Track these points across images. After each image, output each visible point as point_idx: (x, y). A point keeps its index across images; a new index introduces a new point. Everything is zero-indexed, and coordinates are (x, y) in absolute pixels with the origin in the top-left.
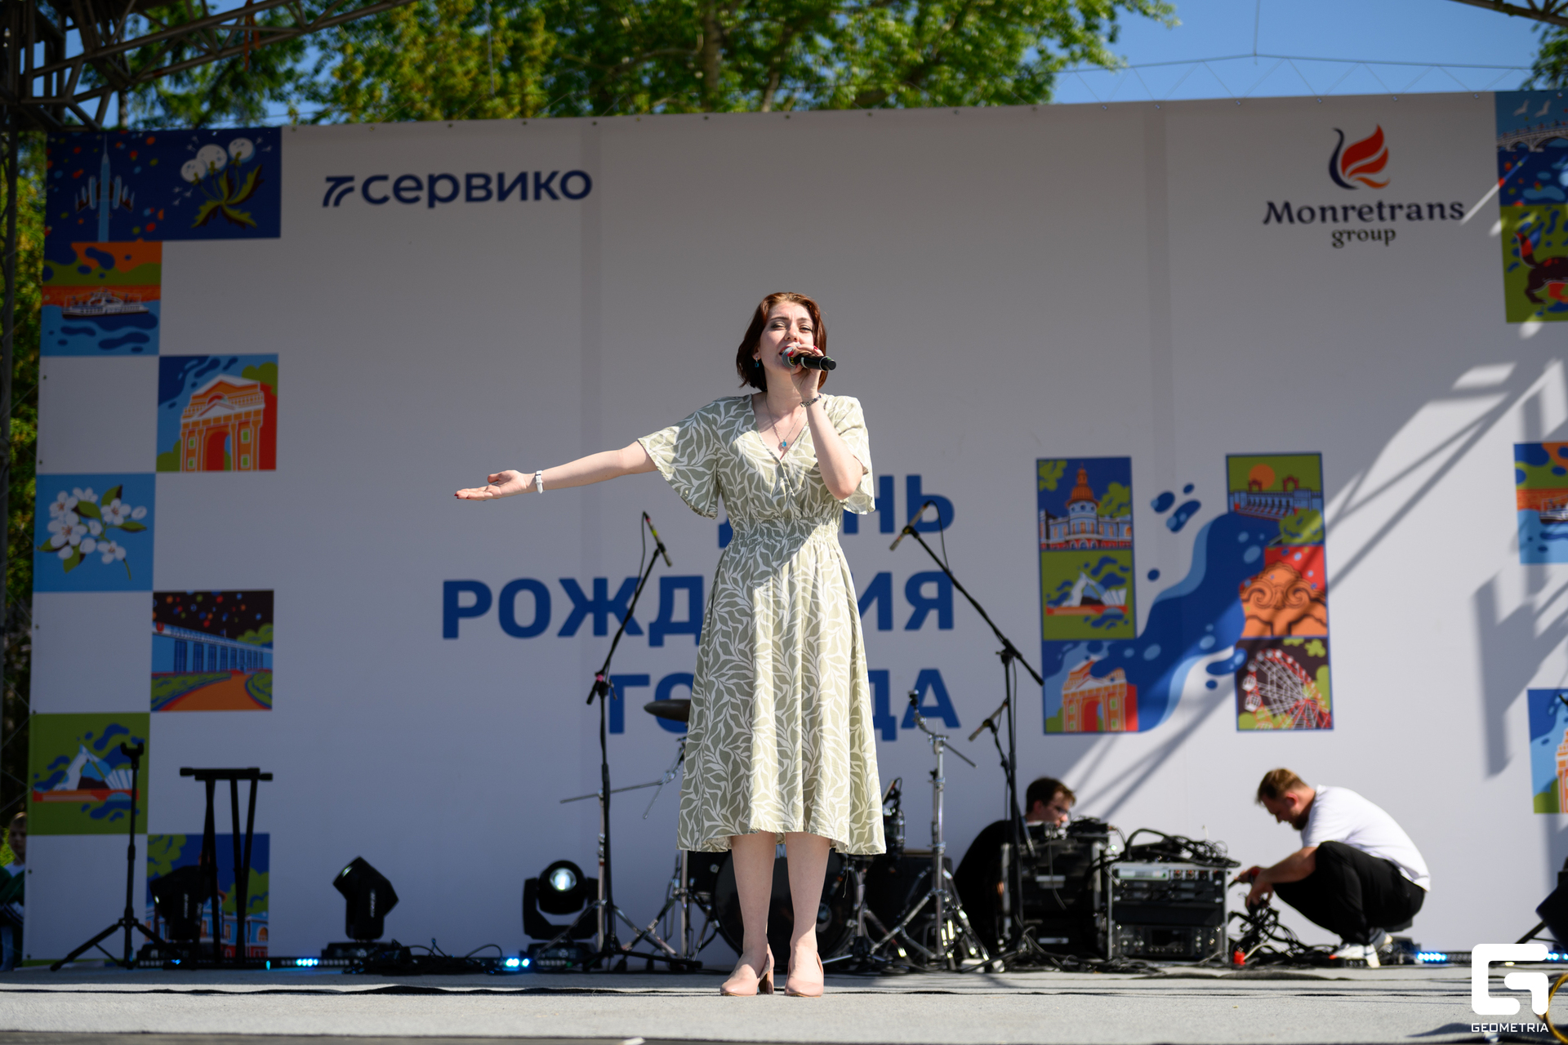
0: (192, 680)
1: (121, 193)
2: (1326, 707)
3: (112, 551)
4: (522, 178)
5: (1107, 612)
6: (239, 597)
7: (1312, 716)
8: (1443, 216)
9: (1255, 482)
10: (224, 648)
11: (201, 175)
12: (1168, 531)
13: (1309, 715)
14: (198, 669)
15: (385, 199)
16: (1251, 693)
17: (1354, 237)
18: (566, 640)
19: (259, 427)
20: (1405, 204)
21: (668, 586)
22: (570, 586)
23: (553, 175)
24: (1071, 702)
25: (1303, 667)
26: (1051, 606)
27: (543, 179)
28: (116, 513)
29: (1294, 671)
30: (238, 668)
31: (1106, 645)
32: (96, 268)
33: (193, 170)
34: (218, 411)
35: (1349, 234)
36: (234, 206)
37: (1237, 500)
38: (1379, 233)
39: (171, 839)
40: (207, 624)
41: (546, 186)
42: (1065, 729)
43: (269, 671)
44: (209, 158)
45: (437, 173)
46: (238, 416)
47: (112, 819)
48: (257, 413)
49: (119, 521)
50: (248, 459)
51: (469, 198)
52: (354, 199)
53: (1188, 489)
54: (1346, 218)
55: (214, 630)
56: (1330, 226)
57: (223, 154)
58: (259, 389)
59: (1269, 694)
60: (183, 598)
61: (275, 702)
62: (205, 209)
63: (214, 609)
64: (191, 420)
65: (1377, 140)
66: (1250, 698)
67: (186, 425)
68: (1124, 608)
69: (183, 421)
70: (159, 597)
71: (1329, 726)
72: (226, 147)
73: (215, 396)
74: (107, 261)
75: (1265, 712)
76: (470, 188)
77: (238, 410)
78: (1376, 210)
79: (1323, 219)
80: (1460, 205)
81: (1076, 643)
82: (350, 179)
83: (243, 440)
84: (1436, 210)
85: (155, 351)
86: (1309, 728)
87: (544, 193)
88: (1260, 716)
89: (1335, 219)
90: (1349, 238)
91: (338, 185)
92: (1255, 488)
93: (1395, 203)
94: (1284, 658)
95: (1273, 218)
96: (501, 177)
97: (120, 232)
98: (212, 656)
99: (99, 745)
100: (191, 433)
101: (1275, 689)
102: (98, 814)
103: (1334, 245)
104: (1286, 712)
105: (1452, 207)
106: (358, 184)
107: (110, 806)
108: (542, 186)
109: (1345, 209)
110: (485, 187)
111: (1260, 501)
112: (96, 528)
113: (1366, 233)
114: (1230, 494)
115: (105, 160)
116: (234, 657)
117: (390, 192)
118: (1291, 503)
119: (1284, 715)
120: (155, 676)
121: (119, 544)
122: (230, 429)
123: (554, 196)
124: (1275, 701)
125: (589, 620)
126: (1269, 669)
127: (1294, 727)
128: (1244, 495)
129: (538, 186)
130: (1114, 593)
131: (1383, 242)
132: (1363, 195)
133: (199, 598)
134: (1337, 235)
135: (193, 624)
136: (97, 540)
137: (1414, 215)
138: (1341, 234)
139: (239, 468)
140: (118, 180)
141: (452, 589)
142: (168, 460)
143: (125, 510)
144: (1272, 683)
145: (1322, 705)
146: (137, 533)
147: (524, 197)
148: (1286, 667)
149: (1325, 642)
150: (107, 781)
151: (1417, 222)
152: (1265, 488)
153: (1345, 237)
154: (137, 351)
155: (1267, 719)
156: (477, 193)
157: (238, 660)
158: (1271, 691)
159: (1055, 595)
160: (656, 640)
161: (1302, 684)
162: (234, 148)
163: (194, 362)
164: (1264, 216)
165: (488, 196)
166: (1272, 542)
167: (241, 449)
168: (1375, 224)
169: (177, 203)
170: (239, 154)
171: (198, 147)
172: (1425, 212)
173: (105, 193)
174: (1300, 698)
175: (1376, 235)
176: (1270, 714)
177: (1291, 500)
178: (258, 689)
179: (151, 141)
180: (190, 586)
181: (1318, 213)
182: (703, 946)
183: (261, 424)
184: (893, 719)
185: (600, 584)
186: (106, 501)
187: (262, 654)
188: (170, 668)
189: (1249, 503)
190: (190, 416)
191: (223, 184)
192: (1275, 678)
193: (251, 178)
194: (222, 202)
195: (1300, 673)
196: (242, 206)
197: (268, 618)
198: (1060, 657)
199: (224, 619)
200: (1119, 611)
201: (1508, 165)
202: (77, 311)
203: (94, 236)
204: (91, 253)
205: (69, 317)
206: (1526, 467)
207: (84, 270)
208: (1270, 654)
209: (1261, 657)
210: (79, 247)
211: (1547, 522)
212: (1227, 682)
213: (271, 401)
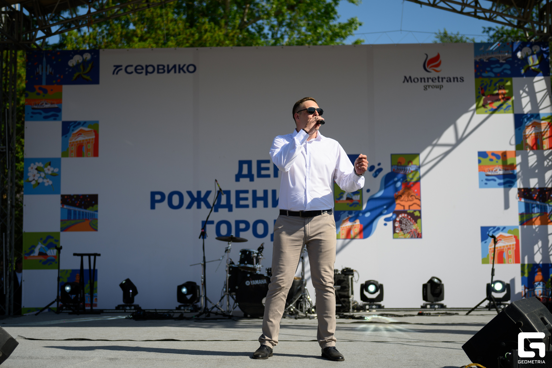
0: (73, 222)
1: (50, 70)
2: (420, 231)
3: (48, 182)
4: (175, 66)
5: (354, 202)
6: (87, 196)
7: (416, 234)
8: (457, 81)
9: (399, 162)
10: (83, 212)
11: (75, 64)
12: (373, 178)
13: (415, 233)
14: (75, 219)
15: (132, 73)
16: (397, 227)
17: (430, 87)
18: (188, 210)
19: (93, 144)
20: (446, 77)
21: (220, 193)
22: (190, 193)
23: (184, 65)
24: (343, 229)
25: (413, 219)
26: (337, 200)
27: (181, 66)
28: (49, 170)
29: (411, 220)
30: (87, 218)
31: (354, 212)
32: (42, 93)
33: (72, 63)
34: (80, 138)
35: (429, 86)
36: (85, 74)
37: (394, 168)
38: (438, 86)
39: (67, 271)
40: (77, 205)
41: (182, 69)
42: (341, 238)
43: (97, 219)
44: (77, 59)
45: (148, 64)
46: (86, 140)
47: (49, 265)
48: (92, 139)
49: (50, 172)
50: (90, 153)
51: (158, 72)
52: (122, 72)
53: (379, 164)
54: (428, 81)
55: (80, 206)
56: (423, 84)
57: (81, 58)
58: (93, 132)
59: (403, 228)
60: (70, 197)
61: (99, 229)
62: (76, 75)
63: (80, 200)
64: (72, 141)
65: (438, 57)
66: (397, 229)
67: (70, 143)
68: (359, 201)
69: (69, 141)
70: (63, 196)
71: (421, 237)
72: (82, 56)
73: (79, 134)
74: (45, 91)
75: (402, 233)
76: (158, 69)
77: (87, 138)
78: (437, 79)
79: (421, 81)
80: (463, 78)
81: (344, 212)
82: (121, 66)
83: (88, 148)
84: (455, 79)
85: (60, 119)
86: (415, 238)
87: (181, 71)
88: (400, 234)
89: (425, 81)
90: (429, 87)
91: (117, 68)
92: (399, 164)
93: (443, 77)
94: (408, 216)
95: (406, 81)
97: (49, 82)
98: (79, 214)
99: (44, 242)
100: (72, 145)
101: (405, 226)
102: (44, 263)
103: (424, 90)
104: (408, 233)
105: (460, 78)
106: (123, 68)
107: (48, 261)
108: (181, 69)
109: (428, 79)
110: (163, 69)
111: (401, 168)
112: (43, 175)
113: (434, 86)
114: (392, 166)
115: (44, 59)
116: (86, 215)
117: (133, 70)
118: (410, 169)
119: (407, 234)
120: (62, 221)
121: (50, 180)
122: (84, 144)
123: (184, 72)
124: (405, 230)
125: (195, 204)
126: (403, 220)
127: (410, 237)
128: (396, 167)
130: (356, 196)
131: (439, 89)
132: (433, 74)
133: (75, 197)
134: (425, 87)
135: (73, 204)
136: (43, 178)
137: (449, 81)
138: (426, 86)
139: (87, 156)
140: (49, 66)
141: (153, 194)
142: (65, 154)
143: (52, 169)
144: (404, 224)
145: (419, 231)
146: (56, 177)
147: (175, 72)
148: (408, 219)
149: (420, 212)
150: (47, 253)
151: (450, 83)
152: (403, 164)
153: (428, 87)
154: (55, 119)
155: (402, 235)
156: (161, 71)
157: (87, 216)
158: (403, 226)
159: (338, 197)
160: (216, 211)
161: (413, 224)
162: (85, 56)
163: (73, 123)
164: (403, 80)
165: (164, 72)
166: (405, 181)
167: (88, 150)
168: (437, 83)
169: (67, 73)
170: (86, 58)
171: (73, 55)
172: (452, 80)
173: (44, 69)
174: (412, 228)
175: (437, 87)
176: (403, 233)
177: (410, 168)
178: (94, 225)
179: (58, 53)
180: (72, 193)
181: (420, 80)
183: (94, 142)
185: (199, 193)
186: (45, 166)
187: (95, 214)
188: (66, 218)
189: (397, 169)
190: (72, 140)
191: (81, 67)
192: (405, 222)
193: (90, 65)
194: (81, 73)
195: (412, 221)
196: (87, 74)
197: (96, 203)
198: (339, 216)
199: (83, 203)
200: (357, 202)
201: (477, 66)
202: (36, 107)
203: (41, 83)
204: (40, 89)
205: (34, 109)
206: (481, 159)
207: (38, 94)
208: (403, 215)
209: (400, 216)
210: (37, 87)
211: (487, 175)
212: (390, 224)
213: (97, 136)
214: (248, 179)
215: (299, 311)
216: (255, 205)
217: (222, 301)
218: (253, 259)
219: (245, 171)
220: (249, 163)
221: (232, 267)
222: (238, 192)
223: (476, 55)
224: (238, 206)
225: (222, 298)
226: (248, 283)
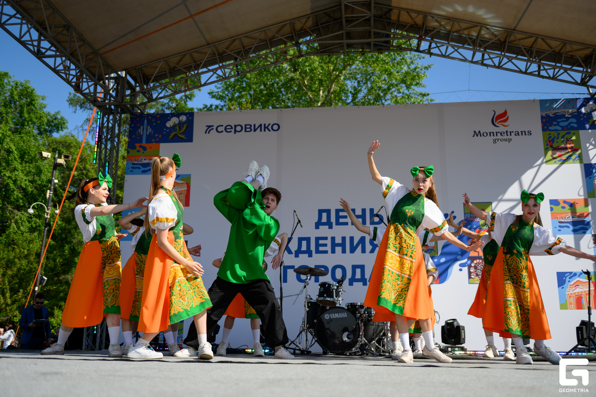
1: (150, 130)
4: (261, 125)
5: (429, 248)
11: (172, 125)
15: (222, 131)
16: (473, 272)
19: (185, 194)
21: (300, 240)
23: (269, 124)
27: (266, 126)
32: (142, 150)
33: (169, 124)
36: (180, 134)
37: (467, 216)
44: (174, 121)
45: (237, 124)
48: (185, 191)
51: (246, 131)
52: (214, 132)
53: (453, 212)
57: (178, 120)
58: (187, 184)
62: (172, 135)
65: (505, 113)
66: (472, 274)
68: (434, 247)
72: (179, 118)
74: (145, 149)
76: (246, 128)
77: (180, 190)
78: (506, 133)
79: (490, 135)
82: (213, 126)
87: (266, 129)
88: (475, 279)
89: (494, 135)
91: (209, 128)
96: (255, 125)
97: (149, 141)
105: (528, 132)
106: (215, 128)
108: (266, 128)
109: (497, 133)
110: (250, 128)
114: (465, 214)
115: (146, 121)
117: (224, 130)
123: (269, 130)
126: (478, 265)
128: (469, 214)
129: (265, 128)
132: (501, 129)
140: (149, 127)
147: (261, 131)
153: (497, 140)
156: (248, 130)
158: (478, 272)
160: (297, 256)
162: (181, 118)
165: (251, 130)
168: (505, 137)
169: (165, 133)
170: (182, 120)
171: (171, 118)
172: (520, 133)
173: (145, 130)
179: (158, 116)
182: (312, 346)
184: (366, 279)
189: (471, 217)
191: (178, 128)
193: (185, 126)
194: (177, 133)
196: (182, 133)
200: (433, 248)
201: (544, 120)
202: (136, 162)
203: (141, 142)
204: (140, 146)
205: (133, 164)
206: (553, 206)
207: (138, 151)
208: (478, 261)
209: (475, 262)
210: (137, 145)
211: (560, 222)
212: (465, 269)
213: (189, 187)
214: (327, 227)
215: (381, 347)
216: (333, 251)
217: (300, 336)
218: (333, 293)
219: (324, 219)
220: (328, 212)
221: (311, 303)
222: (317, 239)
223: (542, 110)
224: (318, 252)
225: (301, 332)
226: (327, 316)
